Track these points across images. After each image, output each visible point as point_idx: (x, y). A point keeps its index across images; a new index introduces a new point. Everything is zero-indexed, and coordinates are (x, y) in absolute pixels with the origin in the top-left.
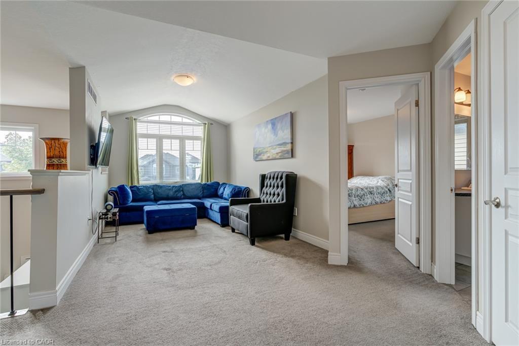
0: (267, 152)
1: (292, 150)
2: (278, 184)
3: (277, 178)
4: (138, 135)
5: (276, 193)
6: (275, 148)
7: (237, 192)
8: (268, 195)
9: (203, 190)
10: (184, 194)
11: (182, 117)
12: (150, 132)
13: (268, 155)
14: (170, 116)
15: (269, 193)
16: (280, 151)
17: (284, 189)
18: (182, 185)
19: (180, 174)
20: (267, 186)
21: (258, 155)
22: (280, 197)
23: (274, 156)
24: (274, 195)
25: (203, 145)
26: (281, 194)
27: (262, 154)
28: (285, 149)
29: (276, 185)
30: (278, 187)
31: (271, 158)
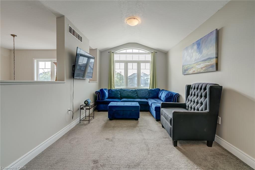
0: (193, 67)
1: (217, 64)
2: (201, 94)
3: (201, 89)
4: (114, 61)
5: (199, 102)
6: (200, 64)
7: (169, 96)
8: (192, 103)
9: (149, 94)
10: (137, 96)
11: (139, 50)
12: (121, 59)
13: (194, 70)
14: (132, 50)
15: (193, 100)
16: (204, 66)
17: (208, 99)
18: (137, 90)
19: (137, 83)
20: (191, 95)
21: (185, 70)
22: (203, 106)
23: (199, 70)
24: (197, 103)
25: (151, 65)
26: (204, 103)
27: (189, 70)
28: (209, 64)
29: (199, 95)
30: (201, 96)
31: (196, 72)
